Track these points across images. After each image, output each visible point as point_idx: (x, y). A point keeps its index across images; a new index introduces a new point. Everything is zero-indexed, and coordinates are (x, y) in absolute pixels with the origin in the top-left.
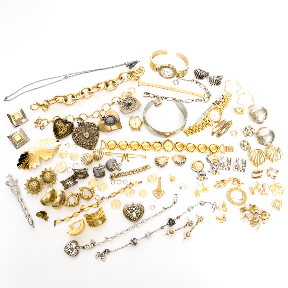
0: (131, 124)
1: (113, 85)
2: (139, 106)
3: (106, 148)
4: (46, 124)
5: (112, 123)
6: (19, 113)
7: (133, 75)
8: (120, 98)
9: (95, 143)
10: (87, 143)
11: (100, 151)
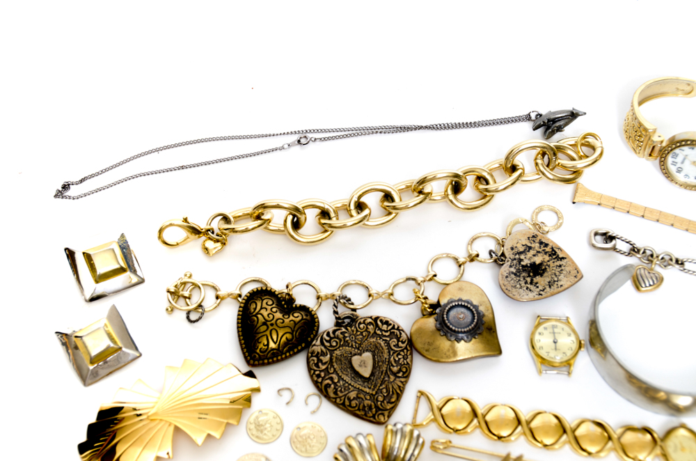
0: (537, 345)
1: (478, 189)
2: (573, 280)
3: (433, 425)
4: (210, 302)
5: (464, 332)
6: (113, 250)
7: (559, 161)
8: (501, 244)
9: (393, 400)
10: (362, 396)
11: (412, 432)
